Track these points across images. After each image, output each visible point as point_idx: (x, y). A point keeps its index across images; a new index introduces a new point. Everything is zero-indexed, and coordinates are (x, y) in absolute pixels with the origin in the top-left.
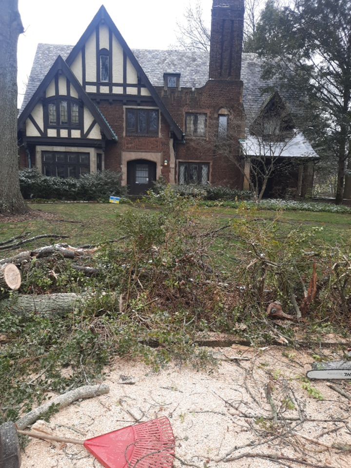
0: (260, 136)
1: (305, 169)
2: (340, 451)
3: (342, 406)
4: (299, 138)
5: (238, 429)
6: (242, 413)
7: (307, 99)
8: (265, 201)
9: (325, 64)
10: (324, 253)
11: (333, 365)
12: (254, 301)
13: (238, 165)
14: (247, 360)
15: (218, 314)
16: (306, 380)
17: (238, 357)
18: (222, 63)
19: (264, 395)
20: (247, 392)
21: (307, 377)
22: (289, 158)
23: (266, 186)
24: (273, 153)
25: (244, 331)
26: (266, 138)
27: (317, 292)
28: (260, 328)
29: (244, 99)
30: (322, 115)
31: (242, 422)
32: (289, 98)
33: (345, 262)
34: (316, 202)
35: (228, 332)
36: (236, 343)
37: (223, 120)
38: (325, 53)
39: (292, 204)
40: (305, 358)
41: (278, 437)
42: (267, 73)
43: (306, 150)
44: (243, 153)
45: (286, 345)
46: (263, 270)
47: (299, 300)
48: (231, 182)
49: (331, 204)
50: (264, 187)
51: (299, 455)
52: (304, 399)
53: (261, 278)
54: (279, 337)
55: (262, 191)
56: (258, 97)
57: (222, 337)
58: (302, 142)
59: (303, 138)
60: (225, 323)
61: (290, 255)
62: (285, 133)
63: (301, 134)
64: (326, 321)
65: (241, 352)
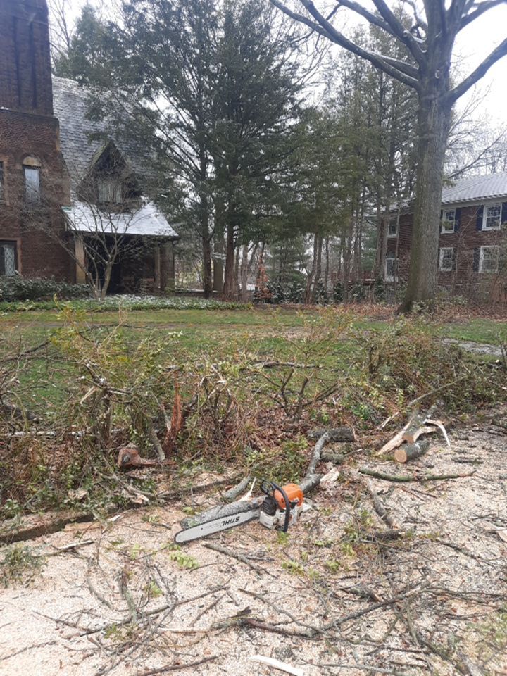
0: (93, 204)
1: (162, 252)
2: (221, 630)
3: (222, 568)
4: (150, 209)
5: (78, 658)
6: (84, 630)
7: (154, 156)
8: (111, 298)
9: (173, 112)
10: (187, 366)
11: (207, 515)
12: (98, 450)
13: (63, 246)
14: (89, 544)
15: (39, 483)
16: (176, 546)
17: (75, 543)
18: (19, 86)
19: (117, 589)
20: (91, 593)
21: (175, 542)
22: (139, 237)
23: (111, 276)
24: (116, 229)
25: (83, 499)
26: (104, 207)
27: (183, 421)
28: (108, 489)
29: (62, 146)
30: (177, 180)
31: (86, 644)
32: (129, 152)
33: (213, 374)
34: (180, 296)
35: (56, 508)
36: (71, 522)
37: (32, 176)
38: (171, 96)
39: (151, 300)
40: (173, 515)
41: (140, 644)
42: (94, 112)
43: (161, 227)
44: (70, 228)
45: (147, 505)
46: (107, 401)
47: (162, 435)
48: (56, 271)
49: (199, 298)
50: (107, 279)
51: (170, 660)
52: (173, 575)
53: (104, 415)
54: (136, 495)
55: (106, 285)
56: (85, 146)
57: (47, 518)
58: (153, 215)
59: (154, 209)
60: (51, 496)
61: (143, 374)
62: (129, 201)
63: (152, 203)
64: (198, 457)
65: (80, 533)
